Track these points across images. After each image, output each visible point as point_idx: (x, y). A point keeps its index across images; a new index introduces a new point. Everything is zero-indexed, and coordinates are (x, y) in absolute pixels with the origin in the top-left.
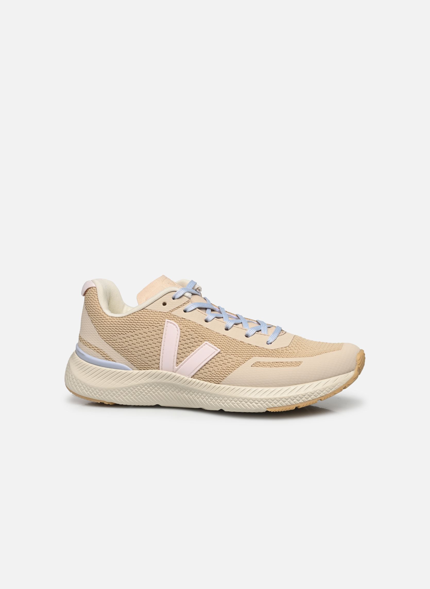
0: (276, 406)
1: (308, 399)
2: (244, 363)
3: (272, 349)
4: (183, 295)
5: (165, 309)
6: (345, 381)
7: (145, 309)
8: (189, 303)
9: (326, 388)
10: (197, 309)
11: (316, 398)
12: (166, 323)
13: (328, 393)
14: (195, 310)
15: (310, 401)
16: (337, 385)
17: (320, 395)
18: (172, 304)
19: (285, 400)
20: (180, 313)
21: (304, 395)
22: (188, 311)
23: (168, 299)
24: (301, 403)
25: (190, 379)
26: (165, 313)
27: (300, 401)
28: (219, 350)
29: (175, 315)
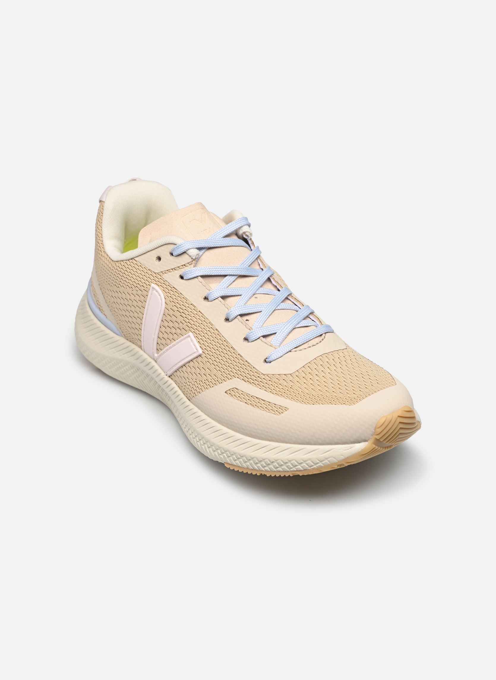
0: (235, 463)
1: (277, 469)
2: (221, 384)
3: (264, 373)
4: (185, 252)
5: (157, 267)
6: (342, 455)
7: (134, 259)
8: (190, 266)
9: (307, 460)
10: (200, 277)
11: (288, 470)
12: (151, 289)
13: (310, 468)
14: (196, 279)
15: (279, 471)
16: (326, 459)
17: (296, 467)
18: (169, 262)
19: (246, 459)
20: (173, 278)
21: (272, 462)
22: (184, 278)
23: (164, 252)
24: (267, 471)
25: (167, 378)
26: (155, 273)
27: (266, 468)
28: (200, 351)
29: (166, 281)
